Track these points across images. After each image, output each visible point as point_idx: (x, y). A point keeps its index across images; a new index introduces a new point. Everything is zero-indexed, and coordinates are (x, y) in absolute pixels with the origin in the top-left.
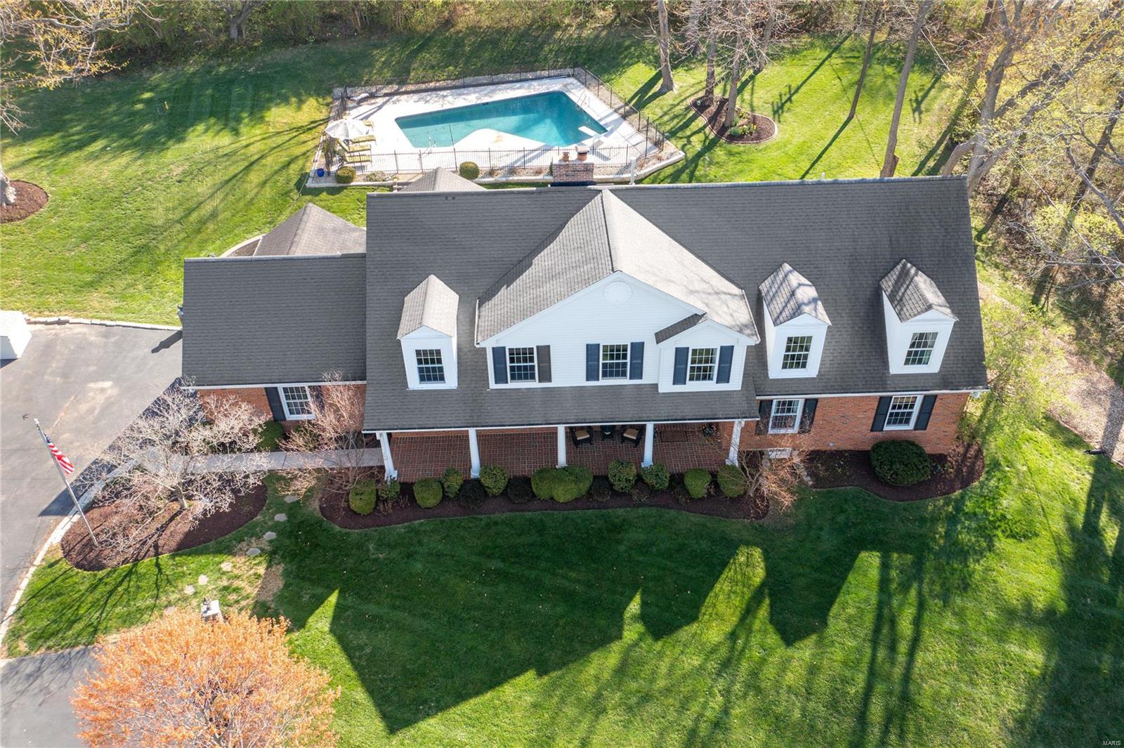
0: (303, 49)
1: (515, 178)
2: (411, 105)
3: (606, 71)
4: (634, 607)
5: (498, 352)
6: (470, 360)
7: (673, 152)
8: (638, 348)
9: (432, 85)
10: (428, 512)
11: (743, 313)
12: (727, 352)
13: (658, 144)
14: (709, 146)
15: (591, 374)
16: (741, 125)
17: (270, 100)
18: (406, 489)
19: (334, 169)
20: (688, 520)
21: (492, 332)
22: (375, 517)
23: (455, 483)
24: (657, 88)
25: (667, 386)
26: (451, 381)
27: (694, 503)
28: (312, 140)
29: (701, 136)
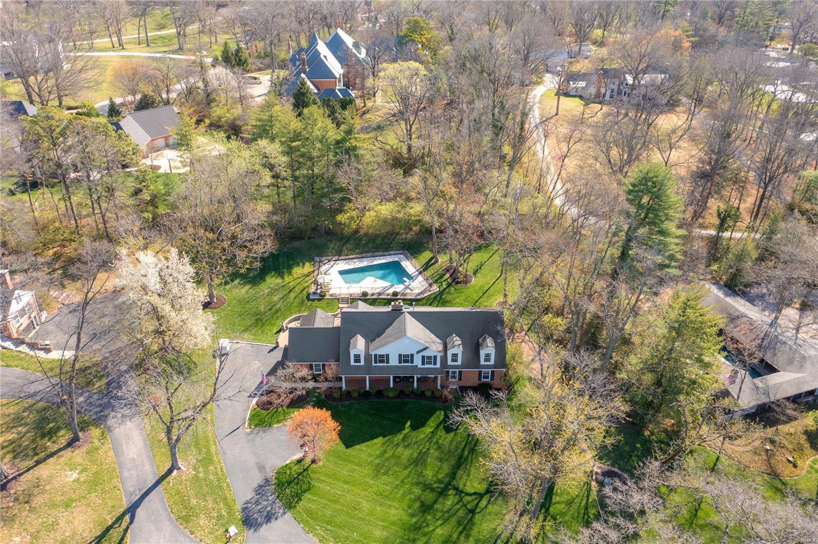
0: (303, 242)
1: (381, 297)
2: (343, 266)
3: (415, 253)
4: (409, 423)
5: (376, 355)
6: (368, 357)
7: (435, 288)
8: (412, 355)
9: (351, 257)
10: (355, 399)
11: (441, 348)
12: (435, 357)
13: (430, 285)
14: (449, 285)
15: (400, 362)
16: (461, 278)
17: (293, 264)
18: (349, 393)
19: (318, 291)
20: (424, 402)
21: (374, 350)
22: (340, 399)
23: (362, 391)
24: (433, 262)
25: (420, 366)
26: (362, 363)
27: (427, 399)
28: (311, 279)
29: (446, 282)
